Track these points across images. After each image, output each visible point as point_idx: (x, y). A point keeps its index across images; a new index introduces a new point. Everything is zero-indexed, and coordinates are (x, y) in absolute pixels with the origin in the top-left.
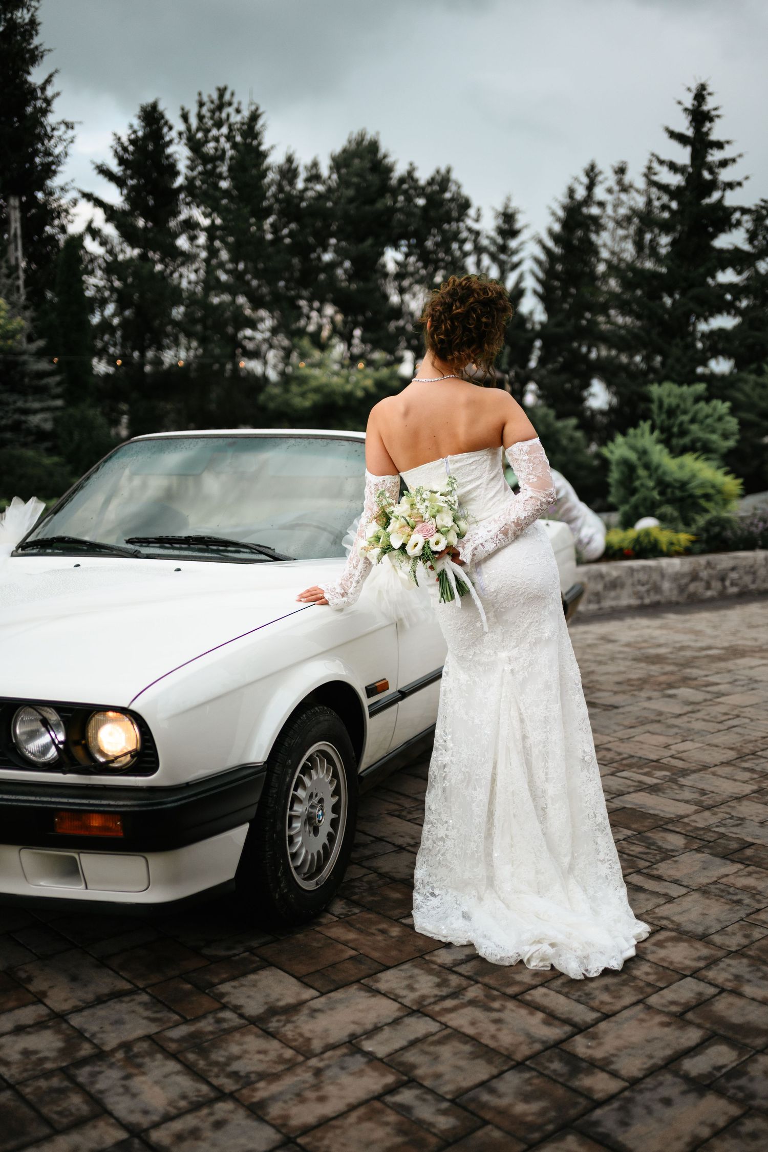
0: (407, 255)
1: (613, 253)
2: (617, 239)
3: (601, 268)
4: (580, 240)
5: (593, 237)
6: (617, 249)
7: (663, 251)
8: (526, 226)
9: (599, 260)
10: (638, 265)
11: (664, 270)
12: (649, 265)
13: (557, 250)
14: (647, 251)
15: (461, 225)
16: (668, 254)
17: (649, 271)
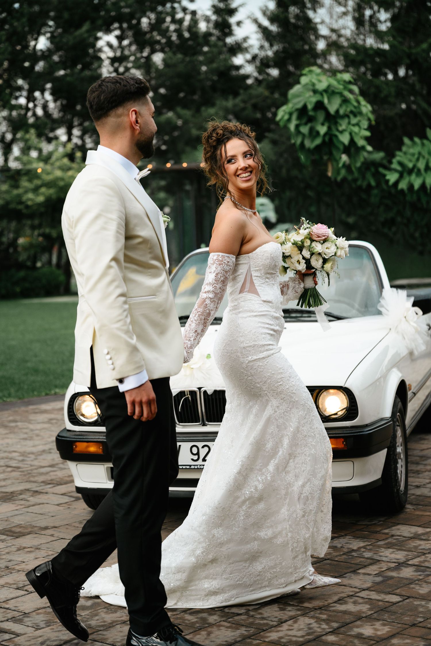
0: (120, 38)
1: (333, 30)
2: (335, 17)
3: (321, 45)
4: (297, 17)
5: (311, 14)
6: (335, 26)
7: (383, 27)
8: (241, 6)
9: (318, 36)
10: (360, 42)
11: (386, 47)
12: (370, 41)
13: (274, 28)
14: (367, 27)
15: (176, 5)
16: (389, 29)
17: (371, 48)
